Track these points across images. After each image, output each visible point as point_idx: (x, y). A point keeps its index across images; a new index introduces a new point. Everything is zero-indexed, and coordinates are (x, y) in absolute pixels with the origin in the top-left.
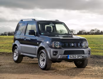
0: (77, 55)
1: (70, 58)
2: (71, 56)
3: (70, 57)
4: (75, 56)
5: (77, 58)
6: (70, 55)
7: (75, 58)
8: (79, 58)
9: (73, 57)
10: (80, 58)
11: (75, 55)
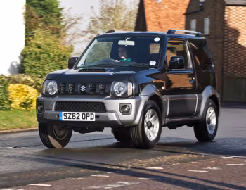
0: (81, 113)
1: (63, 120)
2: (68, 115)
3: (63, 117)
4: (77, 116)
5: (81, 120)
6: (63, 113)
7: (76, 120)
8: (85, 120)
9: (71, 117)
10: (89, 119)
11: (76, 113)
